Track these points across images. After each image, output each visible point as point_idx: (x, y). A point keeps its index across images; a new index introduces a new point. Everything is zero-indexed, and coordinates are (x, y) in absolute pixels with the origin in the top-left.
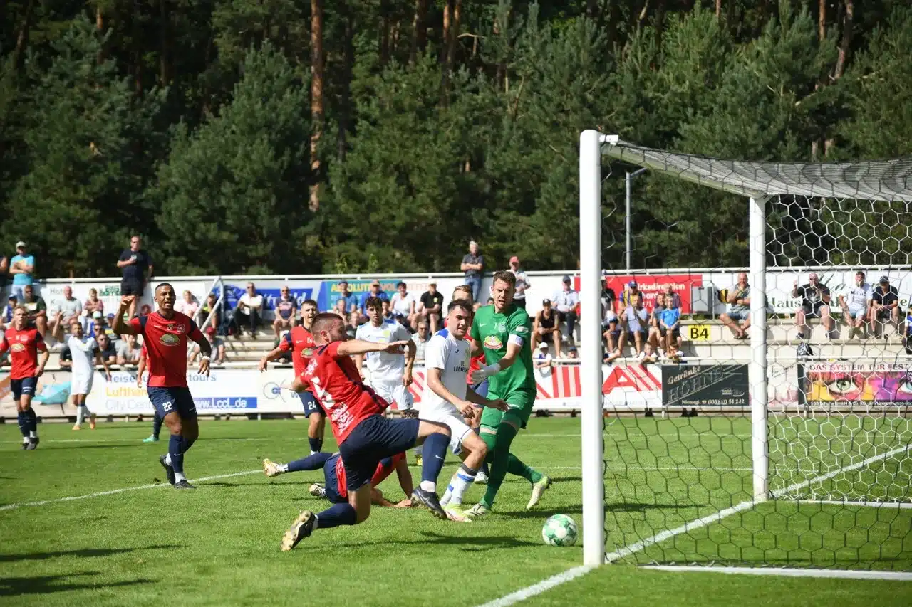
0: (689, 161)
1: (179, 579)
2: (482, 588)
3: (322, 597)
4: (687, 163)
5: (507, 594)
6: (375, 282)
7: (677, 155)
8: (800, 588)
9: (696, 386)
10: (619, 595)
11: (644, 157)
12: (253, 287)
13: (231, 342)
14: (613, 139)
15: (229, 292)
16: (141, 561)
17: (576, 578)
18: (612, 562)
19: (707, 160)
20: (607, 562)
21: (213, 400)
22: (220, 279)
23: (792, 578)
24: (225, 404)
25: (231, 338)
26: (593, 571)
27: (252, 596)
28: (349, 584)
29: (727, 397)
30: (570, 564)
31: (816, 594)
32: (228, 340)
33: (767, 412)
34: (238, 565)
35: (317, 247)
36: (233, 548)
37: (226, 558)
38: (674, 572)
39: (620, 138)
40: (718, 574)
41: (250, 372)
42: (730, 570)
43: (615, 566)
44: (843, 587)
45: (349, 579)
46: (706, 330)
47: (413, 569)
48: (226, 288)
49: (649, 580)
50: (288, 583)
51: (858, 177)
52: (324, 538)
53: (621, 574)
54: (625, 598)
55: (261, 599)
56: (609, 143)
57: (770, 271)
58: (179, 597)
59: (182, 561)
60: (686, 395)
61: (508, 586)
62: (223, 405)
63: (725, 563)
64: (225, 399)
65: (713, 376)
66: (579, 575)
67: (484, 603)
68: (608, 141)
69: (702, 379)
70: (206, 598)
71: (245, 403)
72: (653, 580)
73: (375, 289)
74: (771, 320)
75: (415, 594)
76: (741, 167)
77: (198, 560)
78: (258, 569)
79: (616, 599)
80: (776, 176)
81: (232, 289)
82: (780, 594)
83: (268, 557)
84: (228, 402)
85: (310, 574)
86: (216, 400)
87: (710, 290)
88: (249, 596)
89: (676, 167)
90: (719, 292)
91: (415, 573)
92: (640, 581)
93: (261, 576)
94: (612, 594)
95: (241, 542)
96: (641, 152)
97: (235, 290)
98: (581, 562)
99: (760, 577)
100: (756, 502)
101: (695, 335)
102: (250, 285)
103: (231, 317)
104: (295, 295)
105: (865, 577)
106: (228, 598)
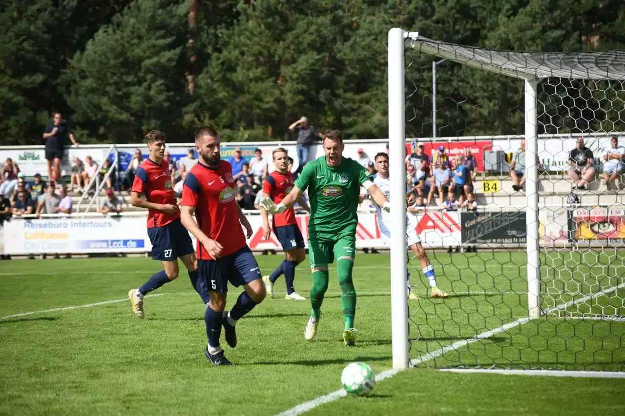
0: (474, 53)
1: (74, 382)
2: (312, 386)
3: (186, 396)
4: (472, 54)
5: (331, 392)
6: (238, 149)
7: (464, 47)
8: (562, 385)
9: (488, 229)
10: (419, 392)
11: (439, 49)
12: (140, 153)
13: (123, 196)
14: (414, 35)
15: (122, 157)
16: (44, 368)
17: (385, 378)
18: (415, 366)
19: (488, 52)
20: (410, 366)
21: (110, 243)
22: (115, 147)
23: (556, 378)
24: (119, 245)
25: (124, 193)
26: (400, 374)
27: (131, 395)
28: (209, 385)
29: (513, 237)
30: (382, 367)
31: (574, 390)
32: (120, 195)
33: (539, 248)
34: (121, 371)
35: (193, 122)
36: (119, 358)
37: (112, 366)
38: (463, 374)
39: (420, 34)
40: (497, 375)
41: (138, 220)
42: (507, 372)
43: (417, 369)
44: (595, 385)
45: (209, 381)
46: (495, 184)
47: (259, 373)
48: (120, 154)
49: (443, 380)
50: (160, 385)
51: (608, 63)
52: (190, 349)
53: (422, 376)
54: (423, 394)
55: (138, 398)
56: (411, 38)
57: (541, 138)
58: (72, 398)
59: (77, 369)
60: (480, 235)
61: (332, 385)
62: (118, 246)
63: (504, 366)
64: (120, 241)
65: (501, 220)
66: (389, 376)
67: (313, 399)
68: (410, 36)
69: (493, 223)
70: (94, 397)
71: (135, 244)
72: (447, 380)
73: (237, 154)
74: (541, 176)
75: (260, 393)
76: (515, 57)
77: (90, 367)
78: (137, 374)
79: (417, 394)
80: (543, 63)
81: (124, 155)
82: (545, 391)
83: (145, 365)
84: (122, 243)
85: (178, 377)
86: (112, 241)
87: (499, 153)
88: (128, 395)
89: (465, 57)
90: (506, 155)
91: (260, 376)
92: (436, 381)
93: (138, 379)
94: (413, 391)
95: (124, 353)
96: (436, 45)
97: (126, 156)
98: (391, 366)
99: (531, 377)
100: (531, 319)
101: (487, 189)
102: (138, 152)
103: (124, 176)
104: (174, 159)
105: (613, 377)
106: (111, 397)
